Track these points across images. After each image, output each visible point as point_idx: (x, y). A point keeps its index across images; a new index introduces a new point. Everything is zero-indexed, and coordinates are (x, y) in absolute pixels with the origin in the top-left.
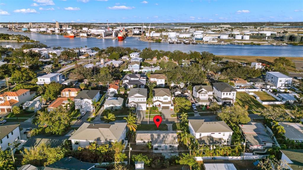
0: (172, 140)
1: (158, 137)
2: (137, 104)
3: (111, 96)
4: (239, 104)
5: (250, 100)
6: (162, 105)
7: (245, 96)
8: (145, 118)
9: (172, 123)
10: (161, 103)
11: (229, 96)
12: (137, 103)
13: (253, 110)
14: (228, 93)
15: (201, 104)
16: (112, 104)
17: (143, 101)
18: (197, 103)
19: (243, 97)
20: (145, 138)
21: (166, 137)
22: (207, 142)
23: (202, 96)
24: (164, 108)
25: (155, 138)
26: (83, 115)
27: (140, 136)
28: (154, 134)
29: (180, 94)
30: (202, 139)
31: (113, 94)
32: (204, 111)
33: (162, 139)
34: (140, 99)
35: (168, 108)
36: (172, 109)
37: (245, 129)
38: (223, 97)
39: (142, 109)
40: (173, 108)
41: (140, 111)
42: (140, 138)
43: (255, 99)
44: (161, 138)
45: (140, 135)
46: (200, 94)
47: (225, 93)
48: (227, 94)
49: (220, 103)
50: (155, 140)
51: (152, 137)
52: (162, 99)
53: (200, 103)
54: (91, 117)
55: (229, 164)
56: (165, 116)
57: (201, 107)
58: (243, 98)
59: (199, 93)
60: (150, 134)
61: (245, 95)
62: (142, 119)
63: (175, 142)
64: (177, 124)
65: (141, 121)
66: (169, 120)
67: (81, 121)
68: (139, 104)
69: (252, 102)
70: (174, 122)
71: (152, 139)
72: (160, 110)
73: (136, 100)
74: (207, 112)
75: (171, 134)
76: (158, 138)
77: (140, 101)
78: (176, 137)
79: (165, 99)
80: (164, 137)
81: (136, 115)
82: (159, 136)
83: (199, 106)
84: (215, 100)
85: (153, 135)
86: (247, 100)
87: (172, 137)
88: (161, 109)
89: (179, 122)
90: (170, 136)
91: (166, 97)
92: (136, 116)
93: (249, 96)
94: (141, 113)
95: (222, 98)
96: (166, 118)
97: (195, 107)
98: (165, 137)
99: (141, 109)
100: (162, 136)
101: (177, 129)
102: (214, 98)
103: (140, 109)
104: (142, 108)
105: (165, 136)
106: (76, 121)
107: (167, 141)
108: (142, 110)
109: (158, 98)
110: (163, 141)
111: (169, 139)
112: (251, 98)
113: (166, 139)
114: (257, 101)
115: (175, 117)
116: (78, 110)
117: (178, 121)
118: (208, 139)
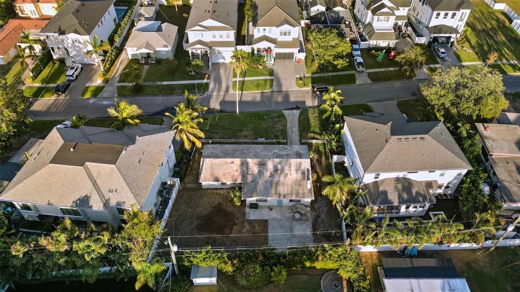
0: (296, 180)
1: (259, 171)
2: (210, 48)
3: (147, 16)
4: (470, 43)
5: (496, 28)
6: (276, 50)
7: (482, 13)
8: (231, 91)
9: (297, 108)
10: (272, 46)
11: (449, 22)
12: (210, 45)
13: (505, 61)
14: (450, 13)
15: (375, 43)
16: (146, 48)
17: (225, 39)
18: (365, 40)
19: (477, 15)
20: (224, 174)
21: (283, 170)
22: (394, 198)
23: (381, 20)
24: (279, 56)
25: (253, 174)
26: (71, 78)
27: (212, 167)
28: (250, 160)
29: (324, 12)
30: (381, 189)
31: (153, 9)
32: (380, 65)
33: (272, 176)
34: (217, 33)
35: (290, 56)
36: (299, 61)
37: (493, 140)
38: (434, 22)
39: (225, 60)
40: (302, 56)
41: (218, 64)
42: (212, 174)
43: (507, 23)
44: (268, 174)
45: (212, 164)
46: (376, 18)
47: (443, 13)
48: (446, 14)
49: (423, 38)
50: (252, 182)
51: (245, 169)
52: (274, 32)
53: (373, 42)
54: (93, 84)
55: (454, 280)
56: (283, 82)
57: (373, 51)
58: (479, 20)
59: (374, 12)
60: (237, 161)
61: (484, 10)
62: (222, 93)
63: (306, 191)
64: (311, 111)
65: (221, 99)
66: (292, 99)
67: (67, 98)
68: (217, 49)
69: (502, 32)
70: (304, 102)
71: (244, 176)
72: (270, 63)
73: (208, 37)
74: (387, 69)
75: (294, 161)
76: (260, 173)
77: (218, 39)
78: (308, 170)
79: (285, 35)
80: (276, 170)
81: (208, 78)
82: (262, 165)
83: (369, 49)
84: (409, 28)
85: (247, 164)
86: (489, 26)
87: (297, 170)
88: (272, 62)
89: (316, 104)
90: (293, 168)
91: (286, 27)
92: (208, 81)
93: (493, 13)
94: (222, 71)
95: (430, 25)
96: (284, 89)
97: (359, 53)
98: (279, 172)
99: (221, 61)
100: (270, 165)
101: (312, 130)
102: (409, 24)
103: (219, 59)
104: (223, 58)
105: (279, 166)
106: (54, 97)
107: (283, 184)
108: (224, 64)
109: (264, 30)
110: (272, 184)
111: (289, 176)
112: (498, 20)
113: (282, 179)
114: (512, 30)
115: (308, 86)
116: (62, 61)
117: (313, 102)
118: (396, 188)
